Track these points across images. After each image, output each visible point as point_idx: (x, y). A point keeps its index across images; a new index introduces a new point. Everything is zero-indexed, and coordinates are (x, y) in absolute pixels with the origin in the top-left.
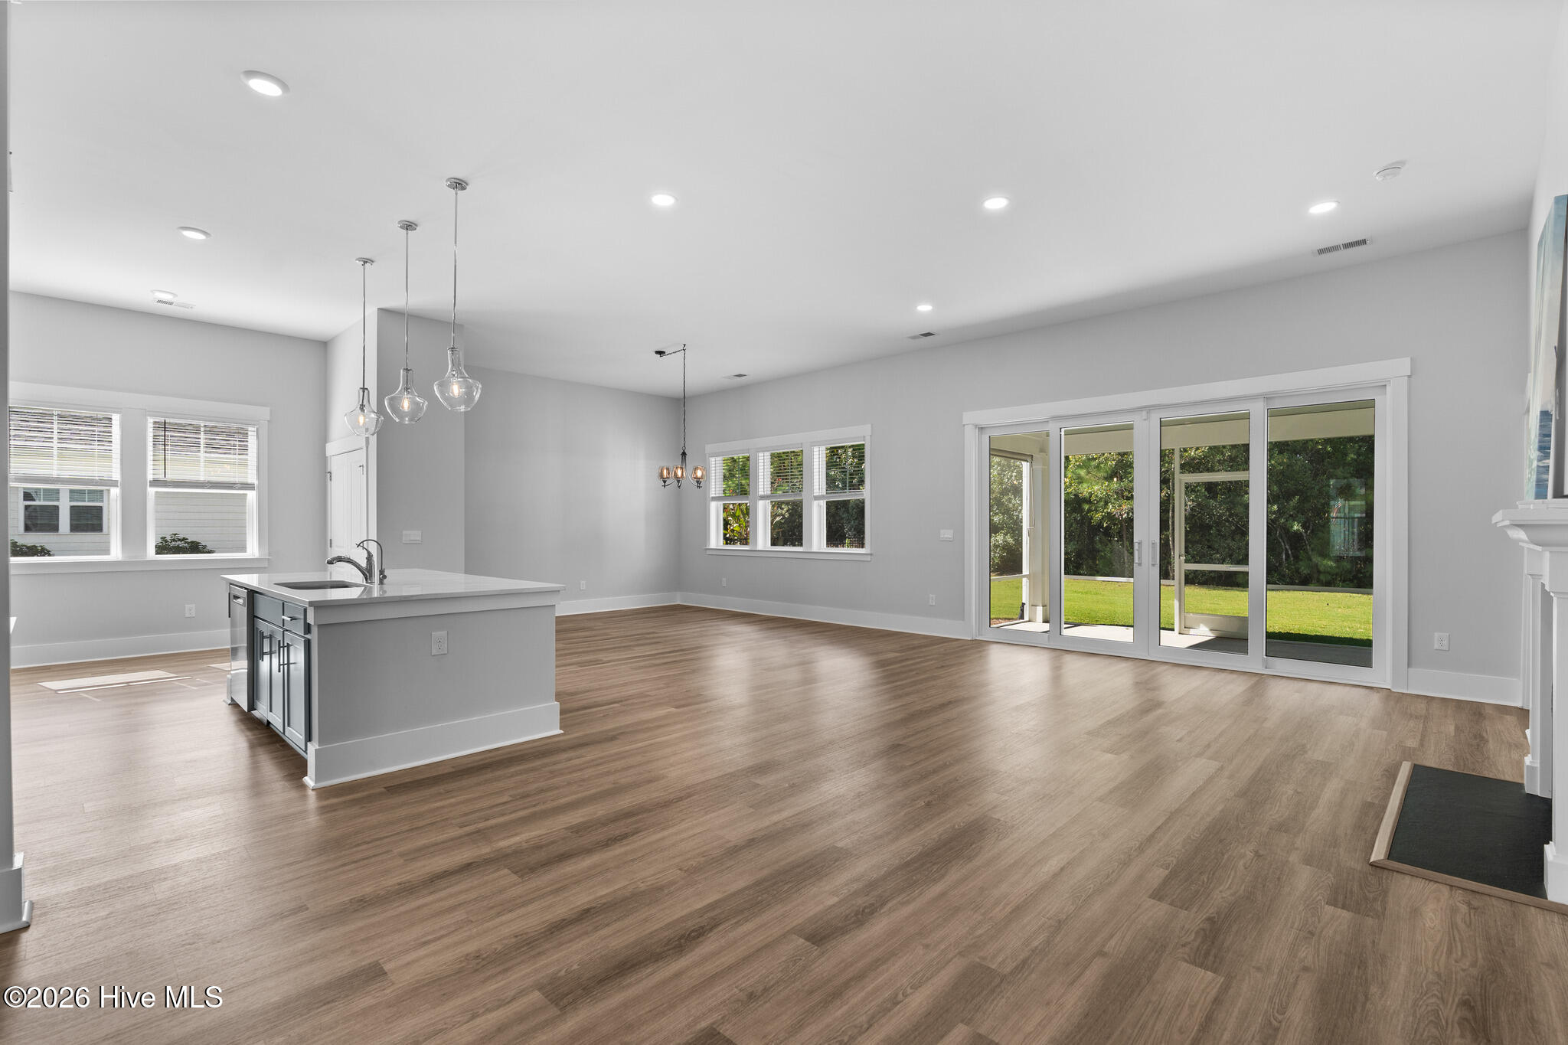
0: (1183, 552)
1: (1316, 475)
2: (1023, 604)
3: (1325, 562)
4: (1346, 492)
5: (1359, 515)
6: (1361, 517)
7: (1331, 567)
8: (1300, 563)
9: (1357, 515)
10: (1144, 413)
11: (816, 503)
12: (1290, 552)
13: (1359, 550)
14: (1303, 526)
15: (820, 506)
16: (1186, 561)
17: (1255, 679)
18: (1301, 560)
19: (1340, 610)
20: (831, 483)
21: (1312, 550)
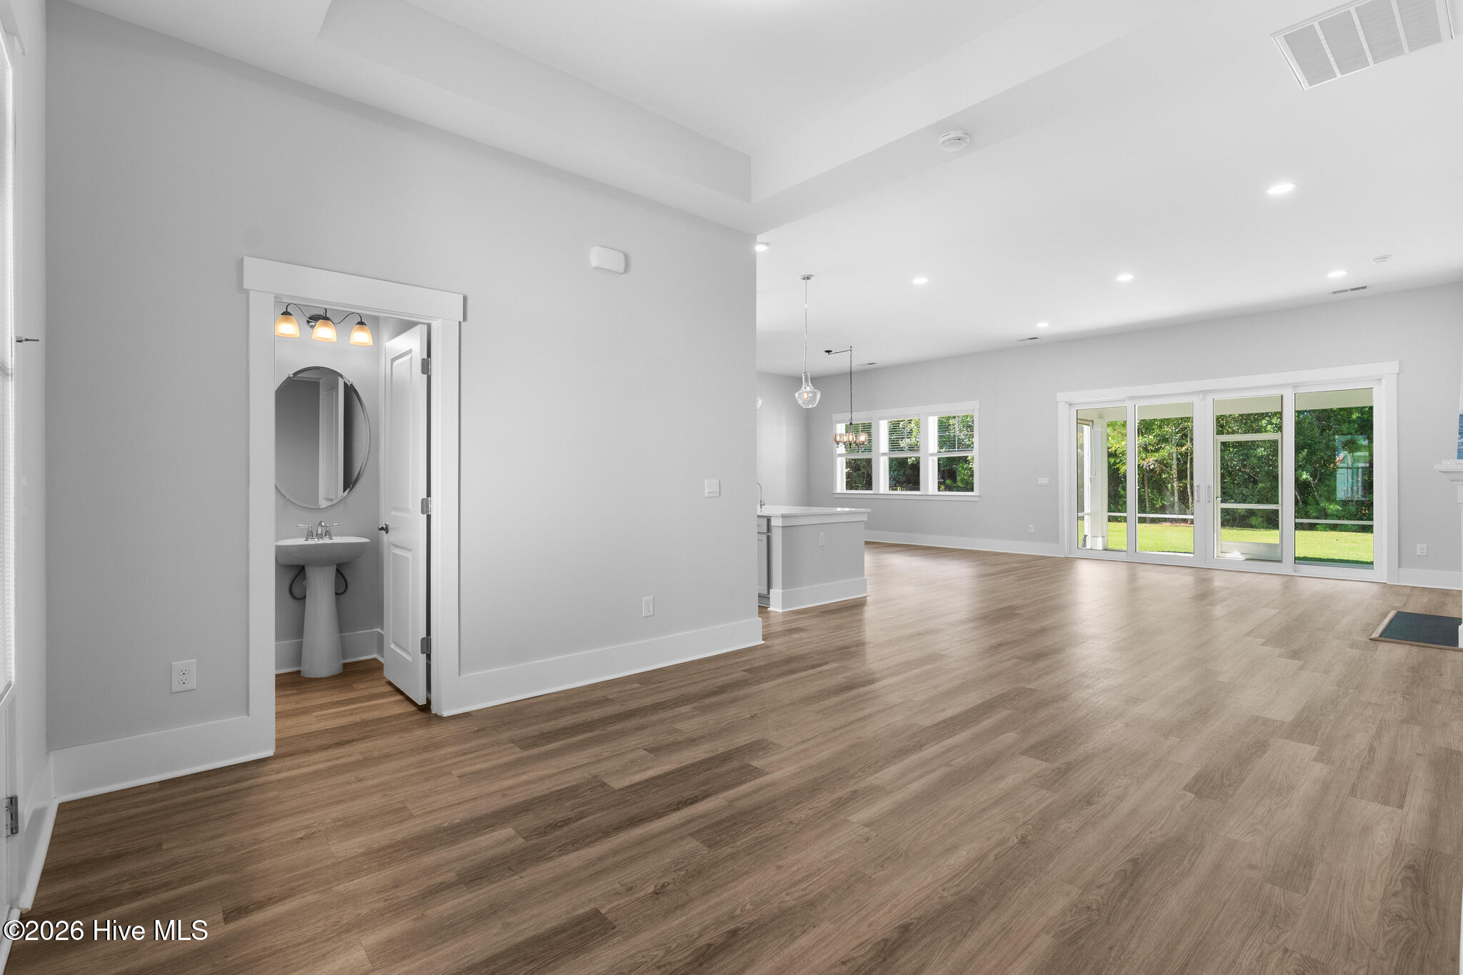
0: (1219, 495)
1: (1323, 431)
2: (1085, 536)
3: (1332, 507)
4: (1351, 446)
5: (1363, 465)
6: (1365, 468)
7: (1338, 510)
8: (1310, 507)
9: (1361, 465)
10: (1201, 395)
11: (931, 458)
12: (1299, 498)
13: (1362, 496)
14: (1312, 475)
15: (933, 460)
16: (1222, 502)
17: (1285, 579)
18: (1310, 504)
19: (1347, 544)
20: (942, 443)
21: (1320, 496)
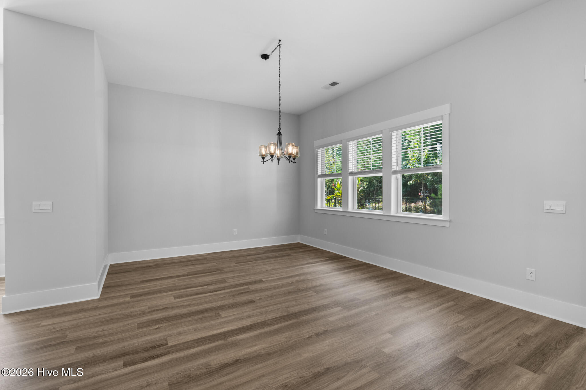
11: (394, 177)
15: (397, 179)
